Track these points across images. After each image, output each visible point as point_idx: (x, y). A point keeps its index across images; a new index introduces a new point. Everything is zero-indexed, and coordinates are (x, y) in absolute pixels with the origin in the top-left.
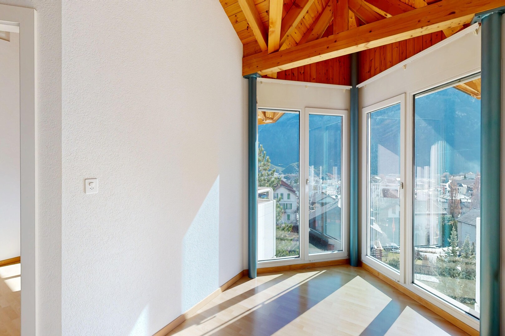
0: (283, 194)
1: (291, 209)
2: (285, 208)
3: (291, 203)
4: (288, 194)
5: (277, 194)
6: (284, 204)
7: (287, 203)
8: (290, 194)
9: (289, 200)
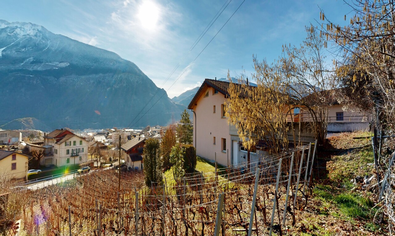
0: (76, 141)
1: (83, 151)
2: (78, 152)
3: (83, 147)
4: (80, 141)
5: (70, 142)
6: (77, 149)
7: (79, 148)
8: (82, 141)
9: (81, 146)
